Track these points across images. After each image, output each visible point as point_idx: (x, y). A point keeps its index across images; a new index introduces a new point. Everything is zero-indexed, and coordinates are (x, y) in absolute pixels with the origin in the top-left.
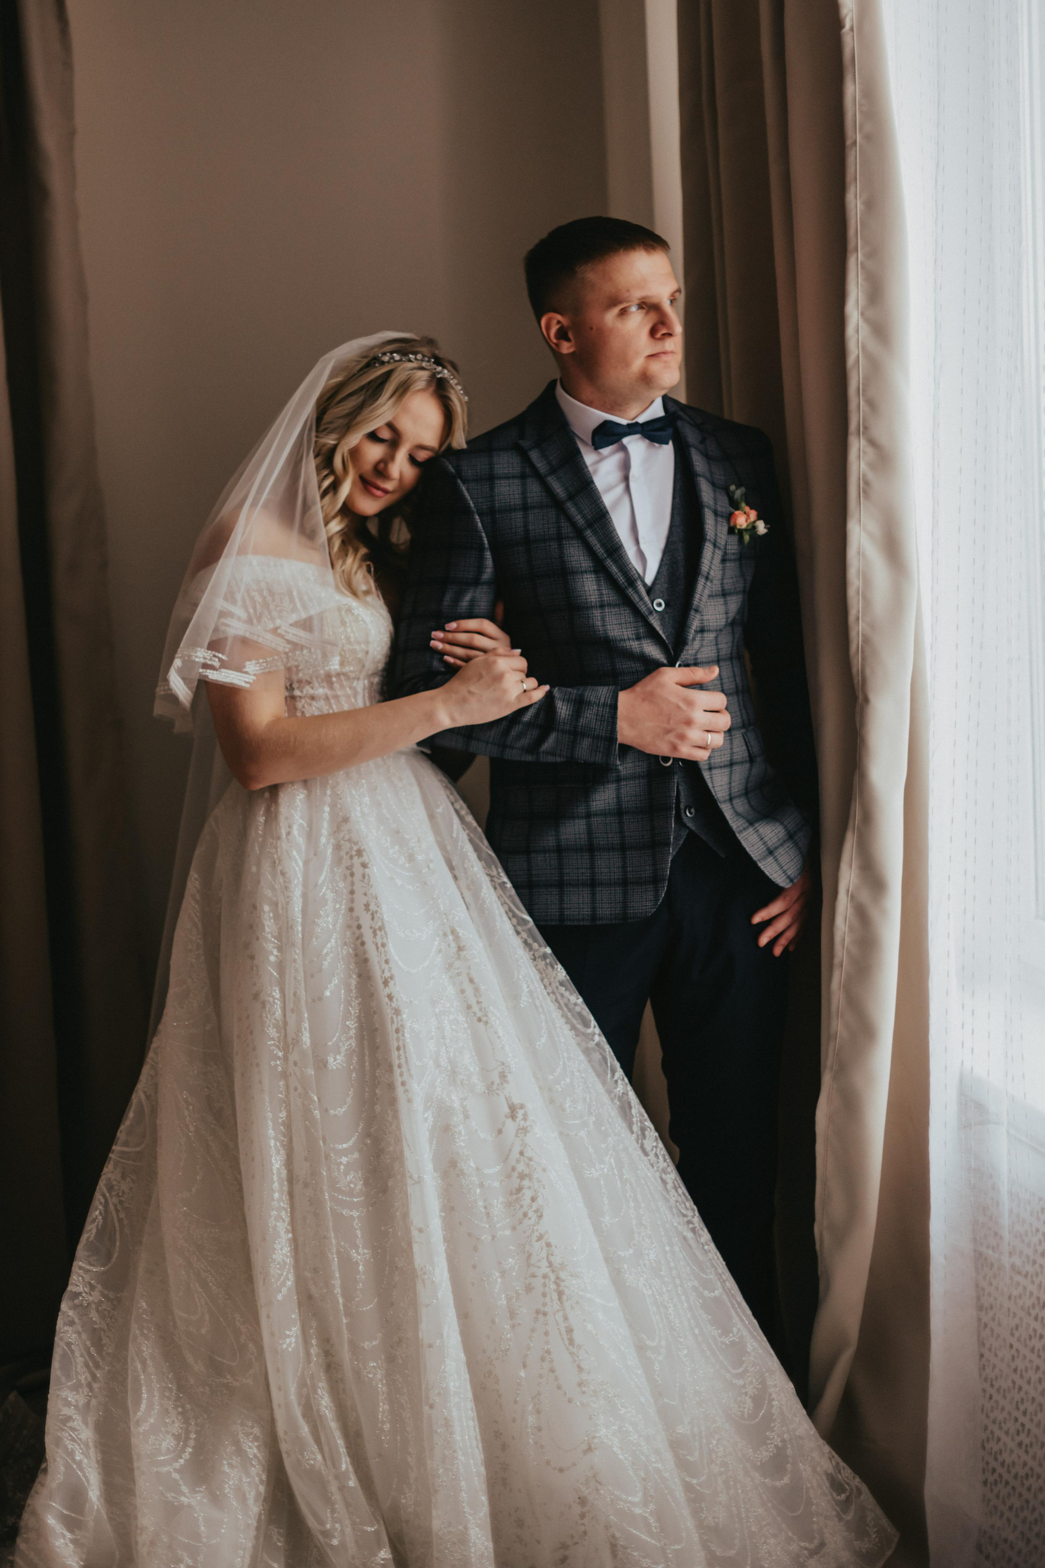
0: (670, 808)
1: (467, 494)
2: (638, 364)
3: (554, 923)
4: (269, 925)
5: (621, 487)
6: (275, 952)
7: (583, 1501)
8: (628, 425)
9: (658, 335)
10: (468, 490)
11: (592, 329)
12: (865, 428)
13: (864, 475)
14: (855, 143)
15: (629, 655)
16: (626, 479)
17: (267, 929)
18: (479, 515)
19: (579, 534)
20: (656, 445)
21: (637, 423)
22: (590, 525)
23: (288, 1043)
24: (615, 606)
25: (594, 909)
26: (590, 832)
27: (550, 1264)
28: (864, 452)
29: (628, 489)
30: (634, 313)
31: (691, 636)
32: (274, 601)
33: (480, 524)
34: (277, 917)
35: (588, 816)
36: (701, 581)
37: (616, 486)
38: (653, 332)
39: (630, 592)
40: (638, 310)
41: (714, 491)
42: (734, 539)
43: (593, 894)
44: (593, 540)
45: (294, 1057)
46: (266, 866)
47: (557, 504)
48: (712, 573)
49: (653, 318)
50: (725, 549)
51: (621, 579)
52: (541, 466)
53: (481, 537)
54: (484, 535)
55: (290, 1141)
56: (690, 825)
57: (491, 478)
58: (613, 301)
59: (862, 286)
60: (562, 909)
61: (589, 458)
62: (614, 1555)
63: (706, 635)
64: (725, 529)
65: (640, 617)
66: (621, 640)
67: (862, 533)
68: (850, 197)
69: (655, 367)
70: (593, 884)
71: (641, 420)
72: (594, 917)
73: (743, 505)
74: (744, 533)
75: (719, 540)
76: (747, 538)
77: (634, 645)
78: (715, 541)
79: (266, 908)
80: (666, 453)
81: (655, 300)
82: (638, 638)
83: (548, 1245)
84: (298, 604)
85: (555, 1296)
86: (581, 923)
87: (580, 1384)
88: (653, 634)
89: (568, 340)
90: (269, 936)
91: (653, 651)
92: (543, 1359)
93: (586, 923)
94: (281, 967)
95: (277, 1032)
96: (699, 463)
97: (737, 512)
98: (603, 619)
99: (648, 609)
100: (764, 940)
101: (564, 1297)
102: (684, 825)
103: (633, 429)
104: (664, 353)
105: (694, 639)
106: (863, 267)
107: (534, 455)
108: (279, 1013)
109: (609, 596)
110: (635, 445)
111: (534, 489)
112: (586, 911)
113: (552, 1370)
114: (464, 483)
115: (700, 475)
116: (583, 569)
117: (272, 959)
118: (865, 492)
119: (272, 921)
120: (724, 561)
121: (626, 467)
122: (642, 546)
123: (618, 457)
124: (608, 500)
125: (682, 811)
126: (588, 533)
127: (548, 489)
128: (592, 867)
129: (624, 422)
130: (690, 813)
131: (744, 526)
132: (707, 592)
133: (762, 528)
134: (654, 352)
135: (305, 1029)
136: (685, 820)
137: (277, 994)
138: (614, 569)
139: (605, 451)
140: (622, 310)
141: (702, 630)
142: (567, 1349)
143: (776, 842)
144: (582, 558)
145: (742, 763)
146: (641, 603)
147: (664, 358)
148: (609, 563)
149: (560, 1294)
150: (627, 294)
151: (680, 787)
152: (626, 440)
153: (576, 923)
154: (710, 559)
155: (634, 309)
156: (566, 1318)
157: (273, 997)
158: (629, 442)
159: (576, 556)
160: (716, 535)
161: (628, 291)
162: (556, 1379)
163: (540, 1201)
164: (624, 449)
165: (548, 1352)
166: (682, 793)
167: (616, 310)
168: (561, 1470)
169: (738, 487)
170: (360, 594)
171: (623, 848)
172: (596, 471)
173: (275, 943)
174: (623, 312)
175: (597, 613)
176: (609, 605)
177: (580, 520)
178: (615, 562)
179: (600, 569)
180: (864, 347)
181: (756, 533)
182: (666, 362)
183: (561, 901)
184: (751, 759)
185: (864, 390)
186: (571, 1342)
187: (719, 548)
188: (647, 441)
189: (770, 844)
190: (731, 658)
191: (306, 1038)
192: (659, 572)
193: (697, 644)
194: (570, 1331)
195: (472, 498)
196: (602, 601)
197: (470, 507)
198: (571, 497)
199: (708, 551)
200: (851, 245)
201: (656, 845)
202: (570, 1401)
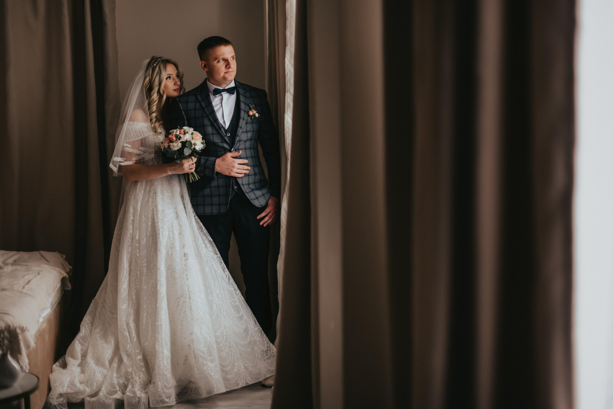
0: (231, 186)
1: (181, 106)
2: (222, 74)
3: (202, 215)
4: (131, 210)
5: (220, 105)
6: (132, 217)
7: (189, 346)
8: (222, 89)
9: (227, 67)
10: (181, 105)
11: (211, 65)
12: (289, 90)
13: (289, 102)
14: (288, 18)
15: (220, 146)
16: (222, 103)
17: (131, 212)
18: (184, 112)
19: (208, 116)
20: (231, 94)
21: (225, 89)
22: (210, 114)
23: (133, 238)
24: (216, 134)
25: (212, 211)
26: (211, 192)
27: (188, 291)
28: (289, 97)
29: (222, 106)
30: (221, 62)
31: (236, 142)
32: (136, 133)
33: (184, 114)
34: (134, 209)
35: (210, 187)
36: (239, 128)
37: (219, 104)
38: (226, 67)
39: (220, 131)
40: (222, 61)
41: (245, 106)
42: (249, 118)
43: (212, 207)
44: (211, 118)
45: (134, 241)
46: (133, 197)
47: (203, 109)
48: (242, 126)
49: (226, 63)
50: (247, 120)
51: (217, 128)
52: (200, 99)
53: (184, 117)
54: (185, 116)
55: (131, 262)
56: (236, 190)
57: (187, 102)
58: (216, 59)
59: (289, 54)
60: (204, 211)
61: (212, 97)
62: (195, 358)
63: (241, 142)
64: (247, 116)
65: (222, 138)
66: (218, 143)
67: (288, 117)
68: (287, 32)
69: (227, 75)
70: (212, 205)
71: (226, 88)
72: (212, 213)
73: (252, 109)
74: (252, 116)
75: (245, 118)
76: (253, 117)
77: (221, 144)
78: (244, 118)
79: (131, 207)
80: (234, 97)
81: (226, 58)
82: (222, 142)
83: (189, 286)
84: (142, 134)
85: (188, 298)
86: (209, 215)
87: (192, 319)
88: (226, 142)
89: (206, 68)
90: (131, 213)
91: (226, 146)
92: (184, 313)
93: (210, 215)
94: (133, 221)
95: (130, 236)
96: (242, 98)
97: (250, 111)
98: (213, 138)
99: (224, 135)
100: (261, 224)
101: (191, 299)
102: (234, 190)
103: (224, 90)
104: (229, 72)
105: (237, 143)
106: (289, 50)
107: (199, 97)
108: (131, 232)
109: (215, 132)
110: (225, 95)
111: (198, 105)
112: (210, 211)
113: (186, 315)
114: (180, 103)
115: (241, 102)
116: (208, 125)
117: (131, 218)
118: (289, 106)
119: (132, 210)
120: (246, 123)
121: (222, 99)
122: (225, 120)
123: (220, 97)
124: (216, 109)
125: (234, 187)
126: (210, 116)
127: (201, 106)
128: (212, 200)
129: (221, 88)
130: (236, 187)
131: (252, 115)
132: (241, 131)
133: (257, 115)
134: (226, 72)
135: (137, 235)
136: (234, 189)
137: (131, 226)
138: (216, 125)
139: (217, 96)
140: (218, 61)
141: (240, 141)
142: (190, 311)
143: (259, 196)
144: (208, 122)
145: (252, 175)
146: (222, 134)
147: (229, 73)
148: (215, 123)
149: (190, 298)
150: (218, 57)
151: (233, 180)
152: (222, 93)
153: (207, 215)
154: (242, 123)
155: (221, 61)
156: (190, 303)
157: (130, 227)
158: (223, 94)
159: (206, 122)
160: (244, 117)
161: (219, 56)
162: (186, 317)
163: (188, 276)
164: (222, 95)
165: (185, 311)
166: (234, 182)
167: (216, 61)
168: (185, 339)
169: (252, 105)
170: (158, 133)
171: (219, 196)
172: (213, 100)
173: (132, 215)
174: (218, 62)
175: (211, 136)
176: (215, 134)
177: (208, 113)
178: (216, 123)
179: (212, 125)
180: (289, 70)
181: (255, 116)
182: (230, 74)
183: (204, 209)
184: (255, 174)
185: (289, 81)
186: (191, 309)
187: (245, 120)
188: (229, 94)
189: (257, 196)
190: (250, 149)
191: (137, 237)
192: (229, 126)
193: (238, 145)
194: (191, 307)
195: (182, 107)
196: (213, 133)
197: (181, 109)
198: (206, 107)
199: (241, 120)
200: (287, 44)
201: (227, 195)
202: (189, 323)
